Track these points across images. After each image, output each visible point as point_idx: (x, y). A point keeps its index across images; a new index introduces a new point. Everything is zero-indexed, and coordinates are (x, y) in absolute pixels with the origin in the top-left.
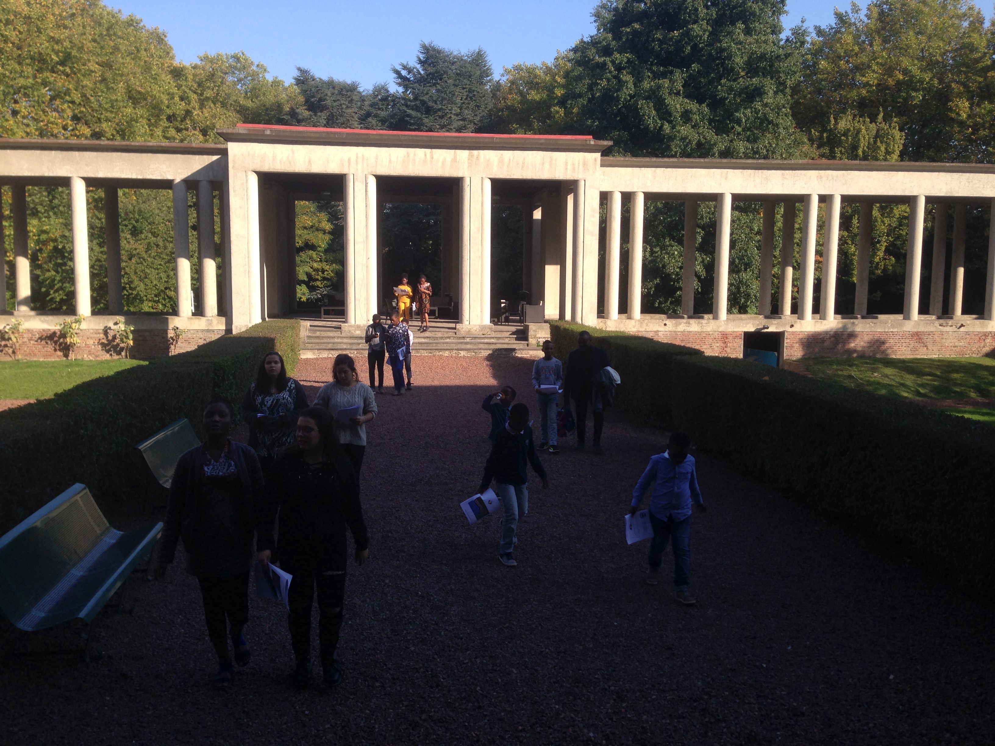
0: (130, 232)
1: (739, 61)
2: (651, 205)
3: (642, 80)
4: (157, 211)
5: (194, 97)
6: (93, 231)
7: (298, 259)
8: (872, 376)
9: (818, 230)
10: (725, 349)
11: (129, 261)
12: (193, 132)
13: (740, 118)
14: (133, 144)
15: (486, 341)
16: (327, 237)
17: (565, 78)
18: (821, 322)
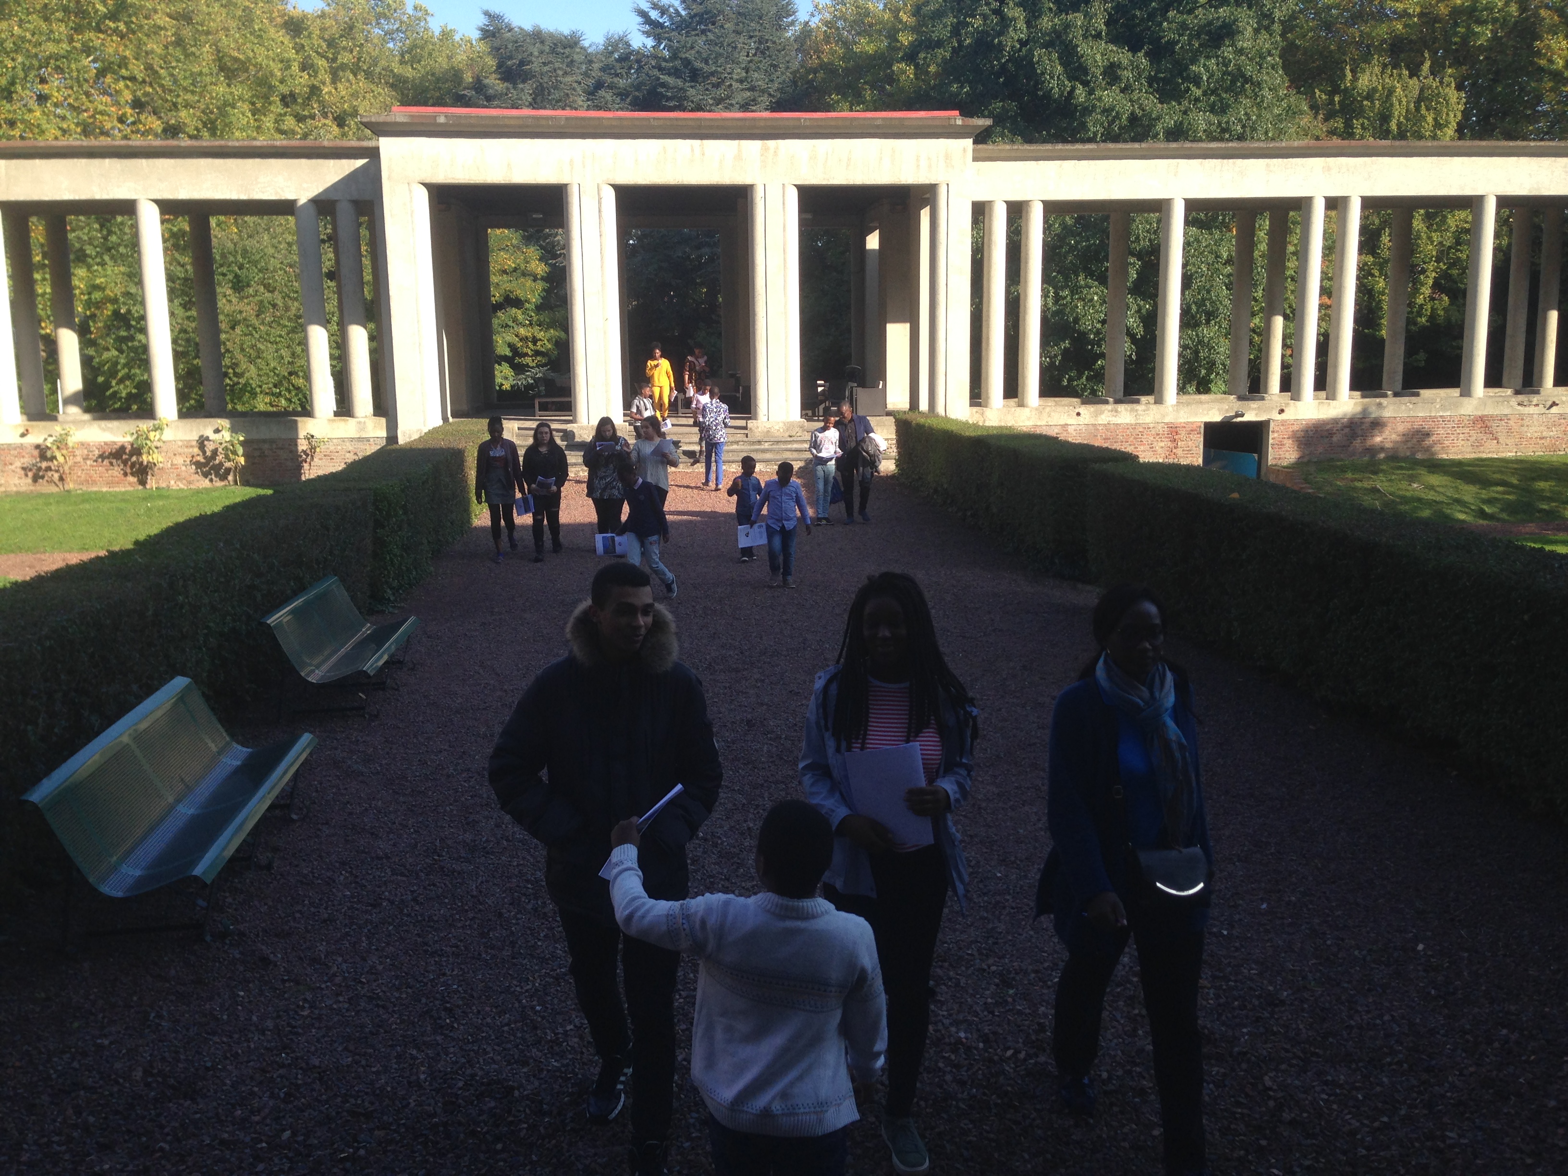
0: (230, 285)
2: (1054, 222)
3: (1039, 16)
4: (271, 251)
5: (322, 63)
6: (173, 285)
7: (495, 322)
8: (1410, 488)
9: (1324, 255)
10: (1174, 451)
11: (231, 331)
12: (323, 121)
13: (1200, 73)
14: (230, 144)
15: (795, 446)
16: (540, 286)
17: (914, 15)
18: (1329, 404)
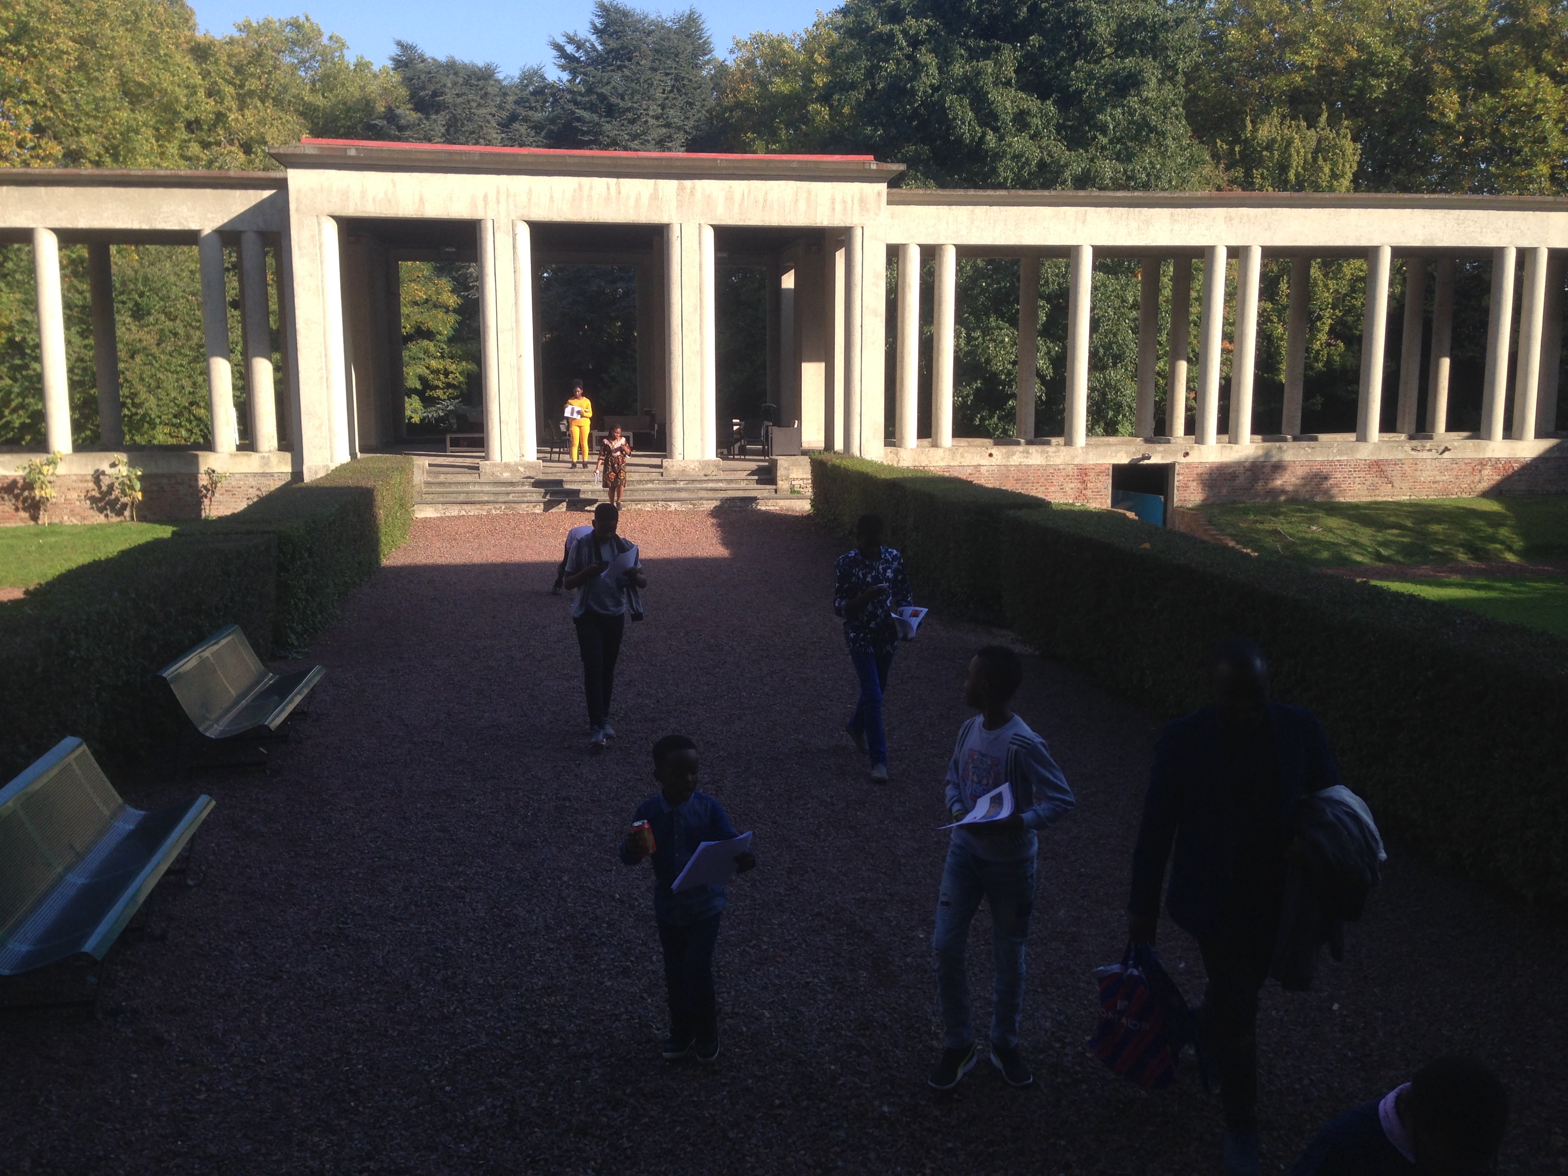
0: (130, 314)
1: (1104, 30)
2: (966, 264)
3: (951, 62)
4: (173, 279)
5: (229, 90)
6: (70, 313)
7: (405, 354)
8: (1308, 530)
9: (1226, 301)
10: (1084, 492)
11: (130, 361)
12: (229, 148)
13: (1106, 122)
14: (132, 173)
15: (710, 485)
16: (452, 318)
17: (828, 57)
18: (1232, 448)
